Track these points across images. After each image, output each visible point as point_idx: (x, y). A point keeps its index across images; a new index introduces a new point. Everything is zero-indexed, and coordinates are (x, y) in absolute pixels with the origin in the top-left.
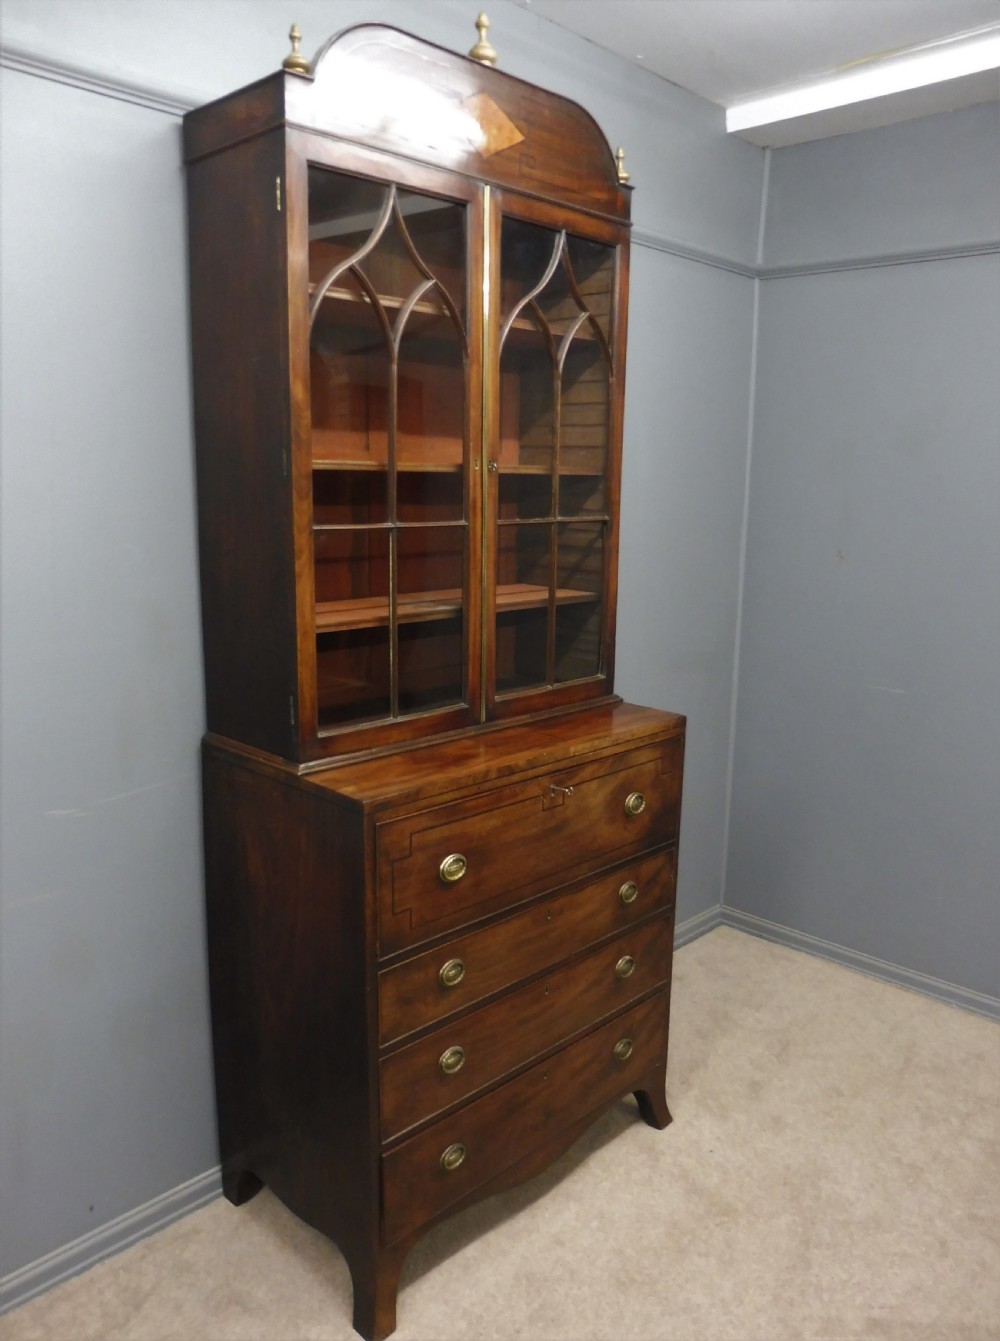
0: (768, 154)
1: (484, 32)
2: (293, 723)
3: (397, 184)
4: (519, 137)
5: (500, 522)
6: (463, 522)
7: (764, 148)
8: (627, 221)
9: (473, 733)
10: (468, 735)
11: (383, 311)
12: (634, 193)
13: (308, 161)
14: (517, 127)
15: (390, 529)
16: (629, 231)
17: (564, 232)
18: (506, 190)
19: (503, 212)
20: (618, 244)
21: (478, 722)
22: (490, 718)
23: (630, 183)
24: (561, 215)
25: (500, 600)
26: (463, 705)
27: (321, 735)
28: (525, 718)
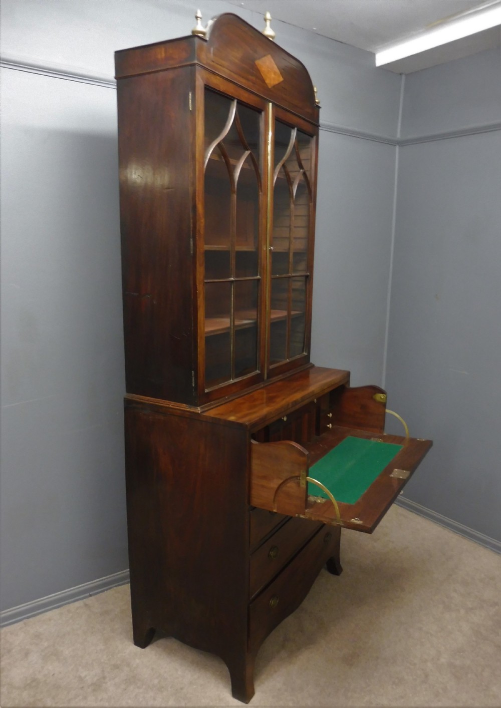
0: (403, 77)
1: (268, 23)
2: (193, 385)
3: (237, 99)
4: (281, 79)
5: (273, 276)
6: (258, 277)
7: (401, 74)
9: (262, 386)
10: (261, 387)
11: (231, 167)
12: (320, 110)
13: (205, 84)
14: (281, 74)
15: (232, 282)
17: (296, 128)
18: (277, 106)
19: (275, 117)
20: (315, 135)
21: (263, 380)
22: (268, 377)
23: (319, 105)
24: (295, 119)
25: (273, 316)
26: (258, 372)
27: (206, 391)
28: (281, 377)
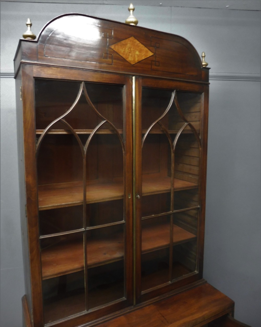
1: (131, 12)
3: (84, 81)
6: (123, 221)
8: (207, 83)
11: (78, 136)
12: (210, 70)
13: (34, 77)
14: (149, 49)
15: (83, 231)
16: (208, 86)
17: (175, 91)
18: (143, 77)
19: (143, 86)
20: (203, 92)
21: (132, 305)
22: (138, 302)
23: (208, 67)
24: (173, 84)
26: (124, 298)
